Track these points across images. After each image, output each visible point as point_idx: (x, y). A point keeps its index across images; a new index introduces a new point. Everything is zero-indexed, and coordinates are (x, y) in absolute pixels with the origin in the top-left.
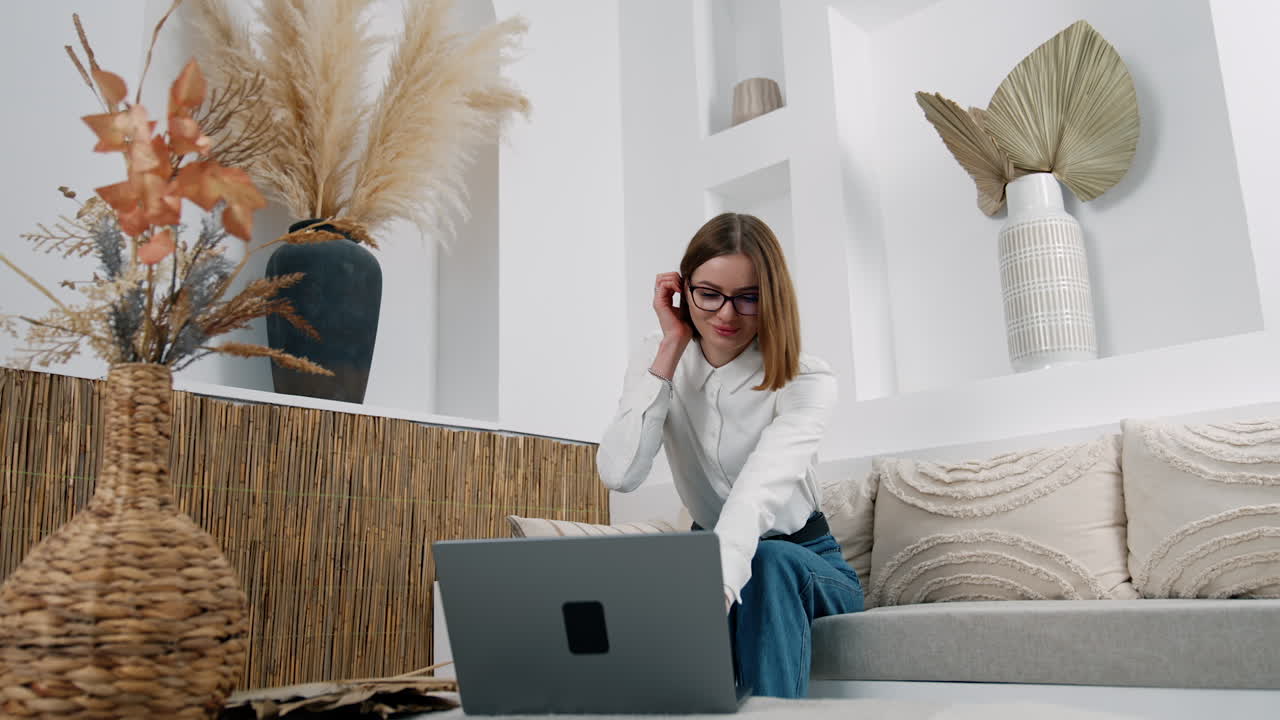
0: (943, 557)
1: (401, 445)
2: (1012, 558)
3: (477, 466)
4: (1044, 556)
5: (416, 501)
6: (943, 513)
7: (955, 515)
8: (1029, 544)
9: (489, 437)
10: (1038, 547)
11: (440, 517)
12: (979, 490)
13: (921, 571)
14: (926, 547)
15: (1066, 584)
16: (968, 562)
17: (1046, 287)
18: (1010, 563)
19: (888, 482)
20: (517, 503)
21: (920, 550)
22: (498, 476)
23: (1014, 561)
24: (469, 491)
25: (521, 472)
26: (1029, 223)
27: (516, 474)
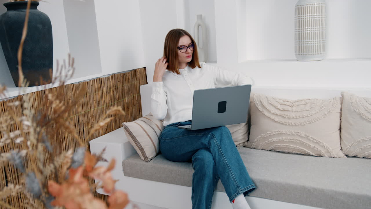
0: (280, 138)
1: (70, 95)
2: (306, 142)
3: (97, 92)
4: (317, 143)
5: (79, 114)
6: (281, 122)
7: (285, 124)
8: (312, 138)
9: (100, 79)
10: (315, 140)
11: (87, 117)
12: (293, 115)
13: (272, 141)
14: (274, 133)
15: (323, 152)
16: (290, 141)
17: (314, 30)
18: (305, 144)
19: (258, 105)
20: (111, 102)
21: (272, 134)
22: (104, 94)
23: (306, 143)
24: (95, 103)
25: (111, 90)
26: (310, 5)
27: (110, 91)
